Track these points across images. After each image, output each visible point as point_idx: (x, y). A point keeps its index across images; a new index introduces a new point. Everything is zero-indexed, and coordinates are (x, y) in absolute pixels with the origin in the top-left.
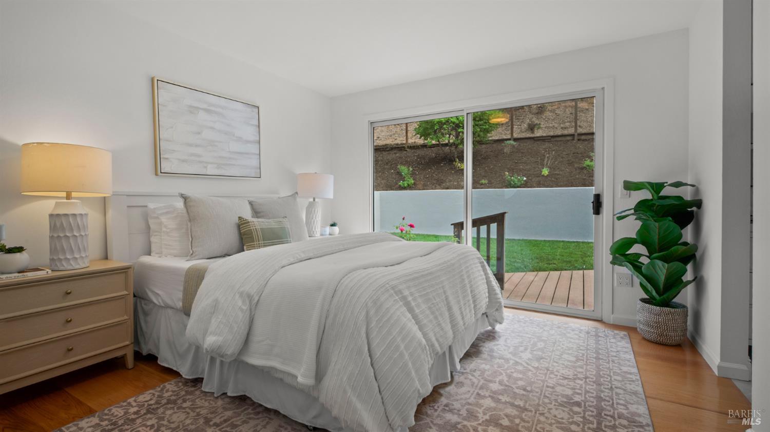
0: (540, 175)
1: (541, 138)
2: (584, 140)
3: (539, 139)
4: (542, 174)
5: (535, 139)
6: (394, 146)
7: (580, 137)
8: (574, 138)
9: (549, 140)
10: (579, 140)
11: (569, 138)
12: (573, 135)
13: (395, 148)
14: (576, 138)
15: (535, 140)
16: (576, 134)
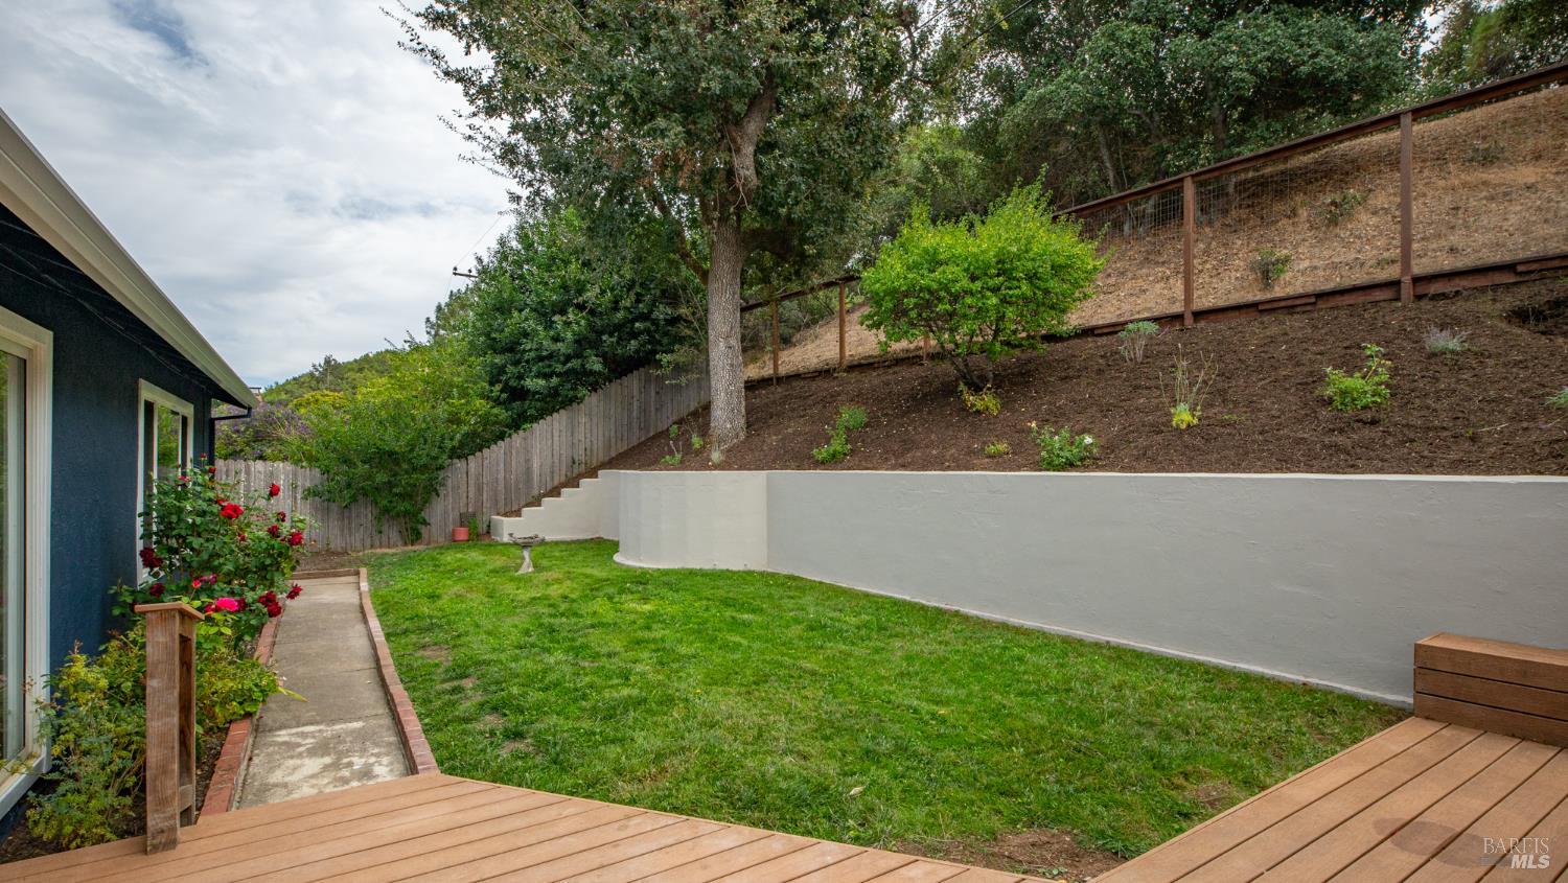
0: (1162, 427)
1: (1283, 304)
2: (1435, 297)
3: (1275, 305)
4: (1174, 423)
5: (1260, 308)
6: (902, 355)
7: (1421, 290)
8: (1399, 291)
9: (1309, 308)
10: (1419, 297)
11: (1379, 295)
12: (1394, 284)
13: (903, 360)
14: (1407, 290)
15: (1262, 311)
16: (1407, 279)
